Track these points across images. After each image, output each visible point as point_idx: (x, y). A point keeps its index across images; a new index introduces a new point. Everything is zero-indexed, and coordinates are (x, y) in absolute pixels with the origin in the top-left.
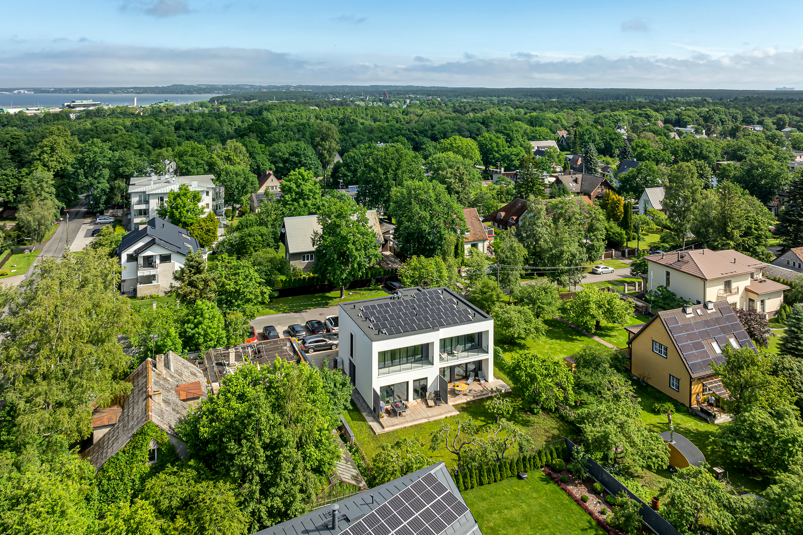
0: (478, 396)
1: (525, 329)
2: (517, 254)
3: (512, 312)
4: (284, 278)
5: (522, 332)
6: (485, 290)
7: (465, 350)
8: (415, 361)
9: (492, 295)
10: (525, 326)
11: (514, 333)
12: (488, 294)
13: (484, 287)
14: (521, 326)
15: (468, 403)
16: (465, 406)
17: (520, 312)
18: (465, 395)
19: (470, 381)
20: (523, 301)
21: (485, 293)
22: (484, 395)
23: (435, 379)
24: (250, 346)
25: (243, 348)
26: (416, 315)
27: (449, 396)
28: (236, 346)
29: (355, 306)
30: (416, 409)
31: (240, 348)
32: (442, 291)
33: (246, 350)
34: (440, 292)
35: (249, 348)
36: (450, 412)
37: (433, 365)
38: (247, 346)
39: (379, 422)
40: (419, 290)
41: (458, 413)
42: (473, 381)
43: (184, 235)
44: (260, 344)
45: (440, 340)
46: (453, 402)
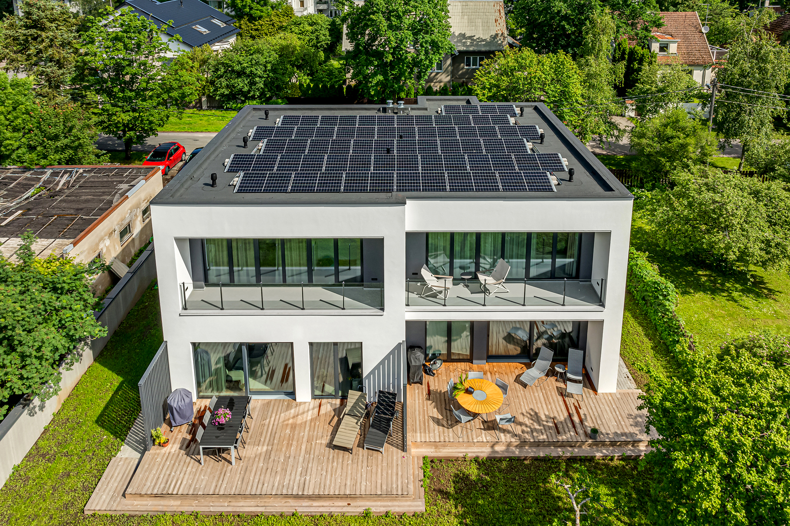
0: (538, 444)
1: (768, 242)
2: (769, 66)
3: (729, 191)
4: (306, 80)
5: (756, 249)
6: (669, 131)
7: (528, 279)
8: (337, 285)
9: (683, 147)
10: (768, 234)
11: (728, 248)
12: (676, 142)
13: (666, 126)
14: (753, 234)
15: (488, 464)
16: (473, 472)
17: (756, 194)
18: (491, 426)
19: (535, 373)
20: (773, 170)
21: (669, 139)
22: (563, 445)
23: (392, 352)
24: (71, 172)
25: (55, 174)
26: (388, 151)
27: (435, 413)
28: (43, 167)
29: (267, 114)
30: (289, 445)
31: (49, 172)
32: (522, 110)
33: (58, 179)
34: (517, 111)
35: (66, 176)
36: (389, 496)
37: (383, 309)
38: (65, 172)
39: (143, 454)
40: (468, 102)
41: (420, 506)
42: (547, 375)
43: (215, 21)
44: (89, 171)
45: (408, 234)
46: (435, 444)
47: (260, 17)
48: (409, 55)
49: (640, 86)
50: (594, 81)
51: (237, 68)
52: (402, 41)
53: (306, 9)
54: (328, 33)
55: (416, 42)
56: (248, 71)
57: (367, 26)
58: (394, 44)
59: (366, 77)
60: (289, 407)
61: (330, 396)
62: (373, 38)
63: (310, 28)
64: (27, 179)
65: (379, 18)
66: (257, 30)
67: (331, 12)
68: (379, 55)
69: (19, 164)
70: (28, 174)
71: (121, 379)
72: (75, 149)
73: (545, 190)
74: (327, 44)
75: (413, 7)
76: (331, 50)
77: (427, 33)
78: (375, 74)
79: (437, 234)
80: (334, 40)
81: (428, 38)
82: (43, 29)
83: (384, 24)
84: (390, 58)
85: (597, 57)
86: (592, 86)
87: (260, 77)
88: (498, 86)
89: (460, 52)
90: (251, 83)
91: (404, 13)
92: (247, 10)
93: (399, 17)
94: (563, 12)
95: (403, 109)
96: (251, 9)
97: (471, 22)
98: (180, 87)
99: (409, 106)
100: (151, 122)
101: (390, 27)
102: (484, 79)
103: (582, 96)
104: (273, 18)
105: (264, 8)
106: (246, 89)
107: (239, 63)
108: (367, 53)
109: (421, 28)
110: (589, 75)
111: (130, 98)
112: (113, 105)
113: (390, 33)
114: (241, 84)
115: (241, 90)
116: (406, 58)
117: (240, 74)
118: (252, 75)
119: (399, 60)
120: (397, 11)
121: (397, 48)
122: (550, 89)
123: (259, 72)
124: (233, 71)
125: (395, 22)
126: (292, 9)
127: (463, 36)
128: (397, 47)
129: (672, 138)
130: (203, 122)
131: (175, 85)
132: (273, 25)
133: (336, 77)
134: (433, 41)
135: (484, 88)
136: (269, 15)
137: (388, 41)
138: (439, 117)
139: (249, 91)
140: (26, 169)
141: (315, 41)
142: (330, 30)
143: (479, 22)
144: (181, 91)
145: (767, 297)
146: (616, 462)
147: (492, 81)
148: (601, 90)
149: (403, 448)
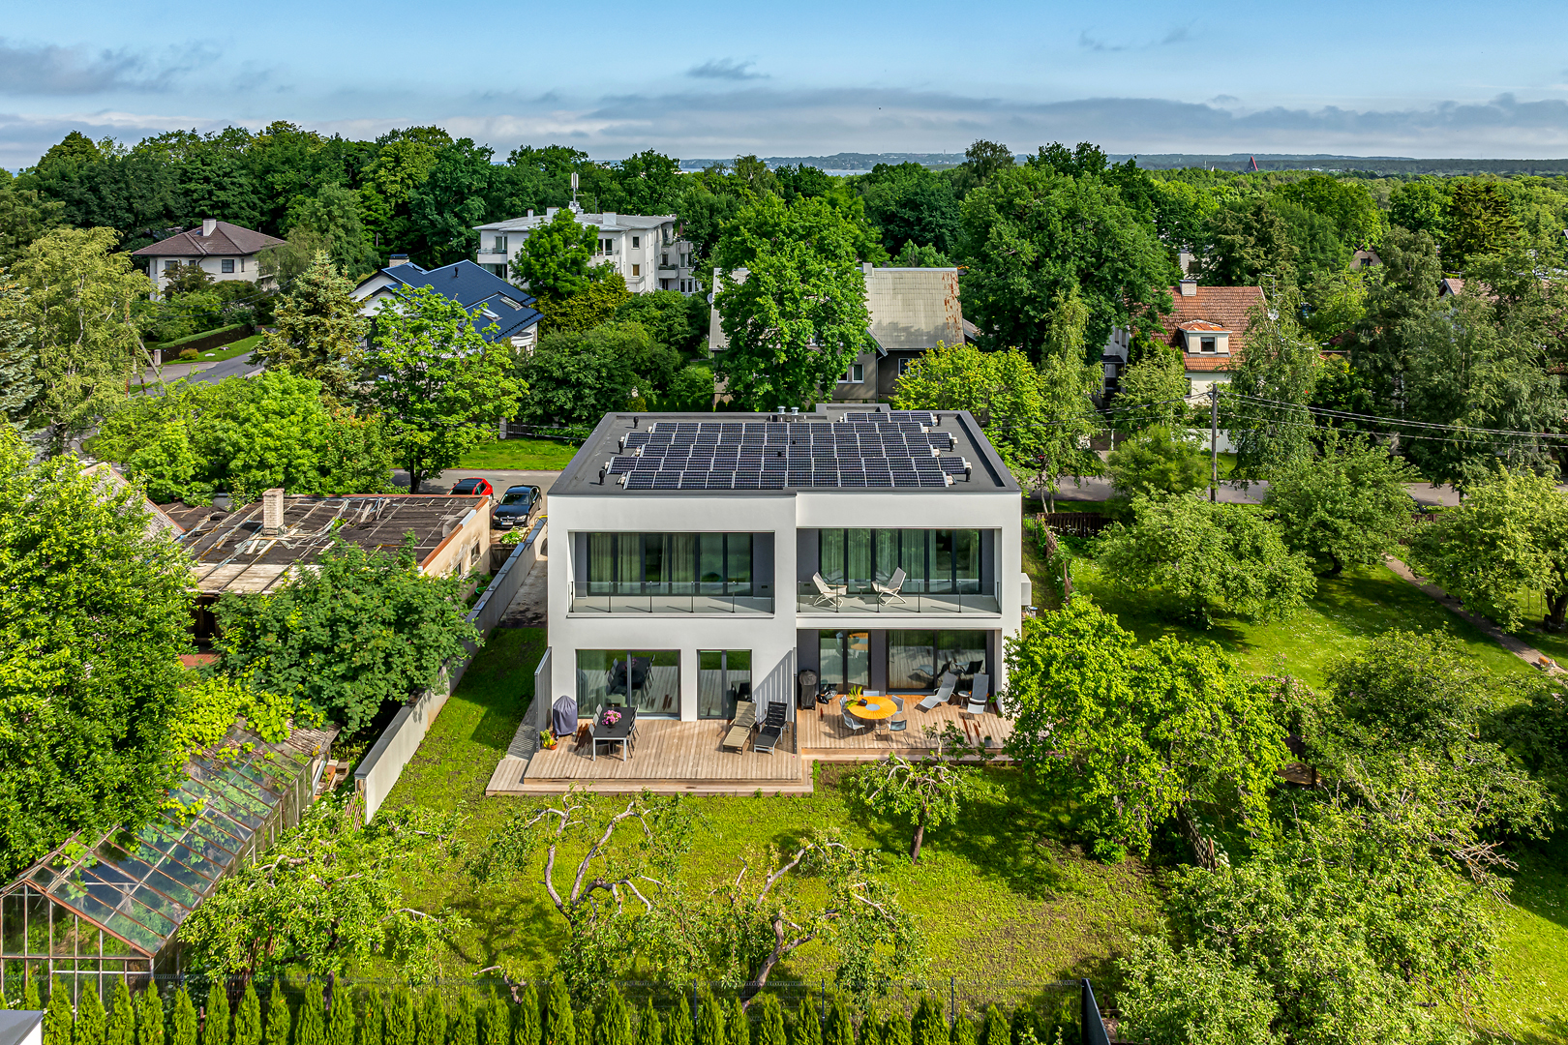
7: (928, 591)
19: (937, 700)
23: (782, 662)
24: (374, 503)
25: (354, 504)
26: (780, 454)
27: (827, 729)
28: (339, 496)
29: (636, 422)
30: (678, 748)
31: (346, 503)
32: (939, 419)
33: (359, 510)
34: (934, 420)
35: (369, 507)
36: (779, 781)
37: (773, 612)
38: (367, 503)
39: (530, 759)
40: (878, 410)
41: (809, 789)
42: (950, 703)
43: (506, 300)
44: (400, 501)
45: (799, 531)
46: (826, 750)
47: (570, 294)
48: (809, 354)
49: (1121, 396)
50: (1058, 390)
51: (558, 374)
52: (798, 334)
53: (643, 279)
54: (685, 321)
55: (819, 337)
56: (573, 378)
57: (751, 313)
58: (788, 338)
59: (749, 386)
60: (673, 725)
61: (715, 717)
62: (759, 328)
63: (658, 313)
64: (320, 509)
65: (768, 302)
66: (564, 314)
67: (683, 284)
68: (768, 354)
69: (307, 492)
70: (320, 504)
71: (486, 709)
72: (373, 474)
73: (936, 485)
74: (685, 338)
75: (814, 285)
76: (692, 347)
77: (834, 322)
78: (761, 382)
79: (831, 530)
80: (697, 332)
81: (835, 329)
82: (326, 315)
83: (774, 310)
84: (783, 358)
85: (1063, 357)
86: (1055, 397)
87: (590, 388)
88: (927, 396)
89: (890, 352)
90: (579, 397)
91: (803, 294)
92: (551, 281)
93: (795, 301)
94: (1026, 293)
95: (798, 417)
96: (556, 279)
97: (908, 304)
98: (496, 397)
99: (805, 415)
100: (457, 445)
101: (783, 314)
102: (908, 387)
103: (1043, 410)
104: (591, 294)
105: (577, 279)
106: (568, 406)
107: (561, 366)
108: (751, 353)
109: (824, 315)
110: (1054, 383)
111: (429, 410)
112: (406, 421)
113: (782, 323)
114: (563, 397)
115: (561, 407)
116: (805, 358)
117: (563, 382)
118: (579, 384)
119: (795, 362)
120: (792, 291)
121: (792, 344)
122: (997, 400)
123: (590, 381)
124: (551, 378)
125: (789, 307)
126: (622, 280)
127: (894, 326)
128: (792, 342)
129: (1152, 463)
130: (505, 456)
131: (490, 394)
132: (591, 306)
133: (700, 390)
134: (842, 334)
135: (908, 399)
136: (585, 291)
137: (780, 333)
138: (838, 425)
139: (573, 409)
140: (317, 497)
141: (666, 335)
142: (689, 317)
143: (920, 304)
144: (497, 403)
145: (1239, 650)
146: (1007, 767)
147: (919, 389)
148: (1069, 402)
149: (794, 751)
